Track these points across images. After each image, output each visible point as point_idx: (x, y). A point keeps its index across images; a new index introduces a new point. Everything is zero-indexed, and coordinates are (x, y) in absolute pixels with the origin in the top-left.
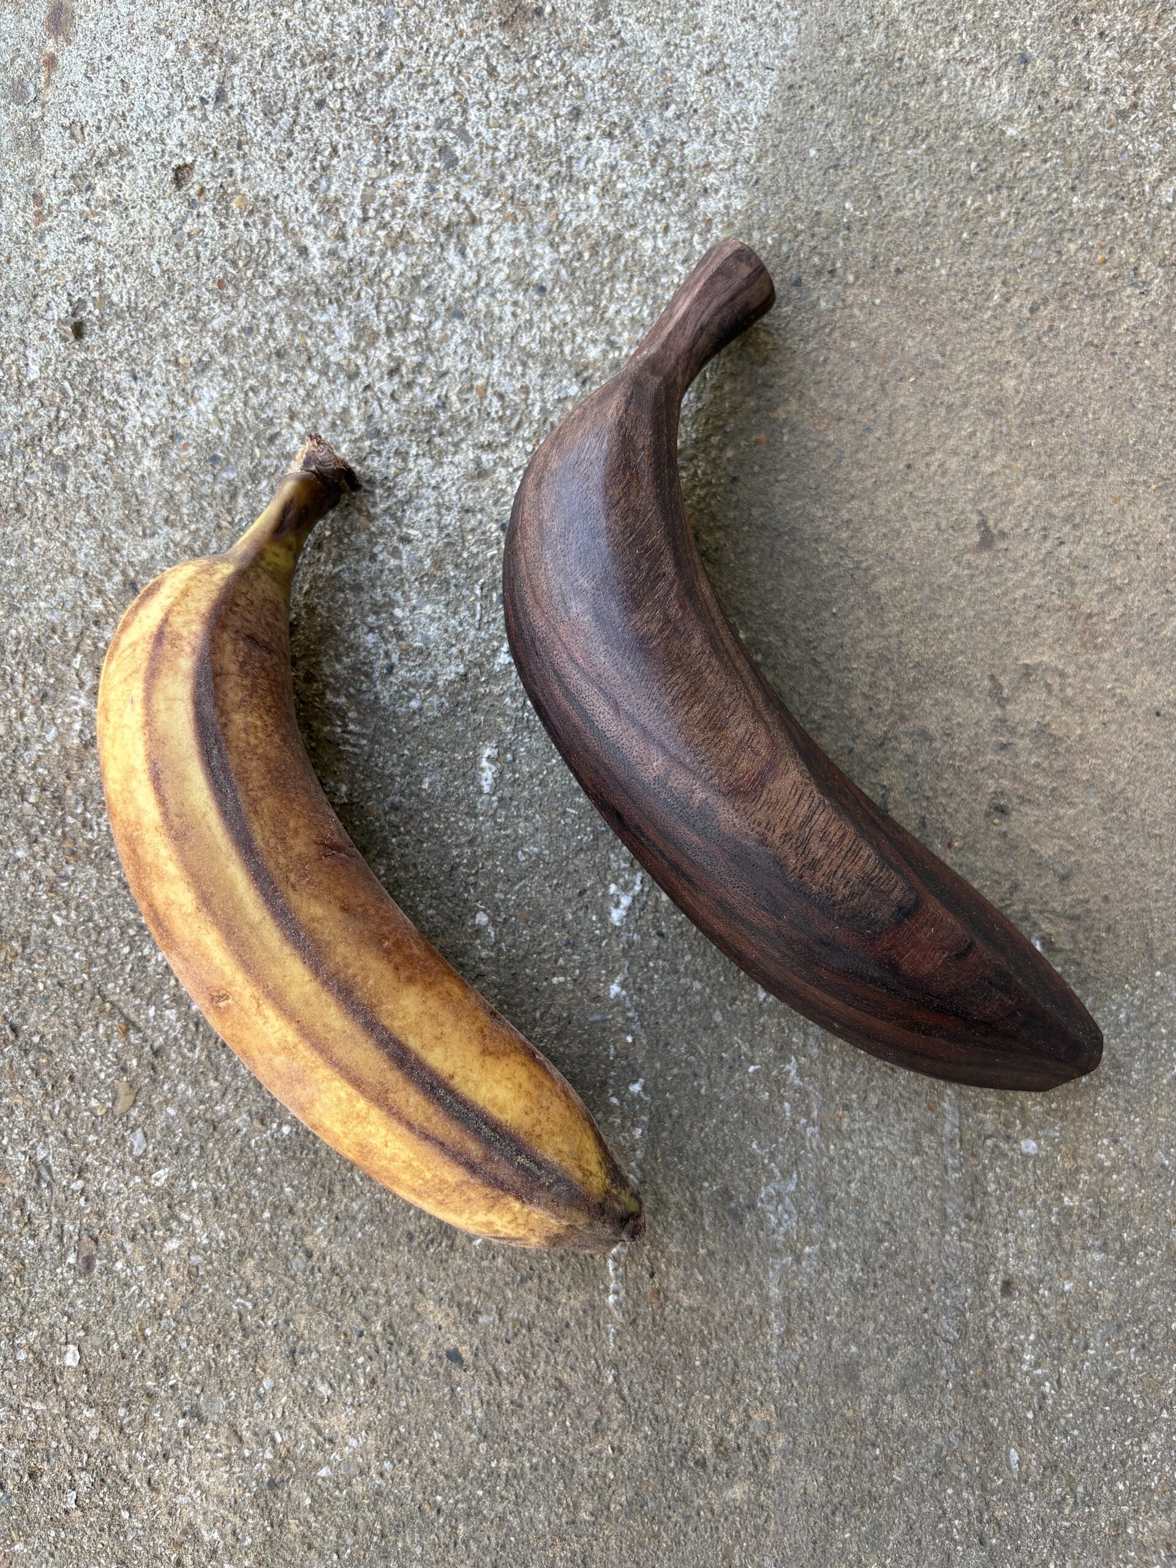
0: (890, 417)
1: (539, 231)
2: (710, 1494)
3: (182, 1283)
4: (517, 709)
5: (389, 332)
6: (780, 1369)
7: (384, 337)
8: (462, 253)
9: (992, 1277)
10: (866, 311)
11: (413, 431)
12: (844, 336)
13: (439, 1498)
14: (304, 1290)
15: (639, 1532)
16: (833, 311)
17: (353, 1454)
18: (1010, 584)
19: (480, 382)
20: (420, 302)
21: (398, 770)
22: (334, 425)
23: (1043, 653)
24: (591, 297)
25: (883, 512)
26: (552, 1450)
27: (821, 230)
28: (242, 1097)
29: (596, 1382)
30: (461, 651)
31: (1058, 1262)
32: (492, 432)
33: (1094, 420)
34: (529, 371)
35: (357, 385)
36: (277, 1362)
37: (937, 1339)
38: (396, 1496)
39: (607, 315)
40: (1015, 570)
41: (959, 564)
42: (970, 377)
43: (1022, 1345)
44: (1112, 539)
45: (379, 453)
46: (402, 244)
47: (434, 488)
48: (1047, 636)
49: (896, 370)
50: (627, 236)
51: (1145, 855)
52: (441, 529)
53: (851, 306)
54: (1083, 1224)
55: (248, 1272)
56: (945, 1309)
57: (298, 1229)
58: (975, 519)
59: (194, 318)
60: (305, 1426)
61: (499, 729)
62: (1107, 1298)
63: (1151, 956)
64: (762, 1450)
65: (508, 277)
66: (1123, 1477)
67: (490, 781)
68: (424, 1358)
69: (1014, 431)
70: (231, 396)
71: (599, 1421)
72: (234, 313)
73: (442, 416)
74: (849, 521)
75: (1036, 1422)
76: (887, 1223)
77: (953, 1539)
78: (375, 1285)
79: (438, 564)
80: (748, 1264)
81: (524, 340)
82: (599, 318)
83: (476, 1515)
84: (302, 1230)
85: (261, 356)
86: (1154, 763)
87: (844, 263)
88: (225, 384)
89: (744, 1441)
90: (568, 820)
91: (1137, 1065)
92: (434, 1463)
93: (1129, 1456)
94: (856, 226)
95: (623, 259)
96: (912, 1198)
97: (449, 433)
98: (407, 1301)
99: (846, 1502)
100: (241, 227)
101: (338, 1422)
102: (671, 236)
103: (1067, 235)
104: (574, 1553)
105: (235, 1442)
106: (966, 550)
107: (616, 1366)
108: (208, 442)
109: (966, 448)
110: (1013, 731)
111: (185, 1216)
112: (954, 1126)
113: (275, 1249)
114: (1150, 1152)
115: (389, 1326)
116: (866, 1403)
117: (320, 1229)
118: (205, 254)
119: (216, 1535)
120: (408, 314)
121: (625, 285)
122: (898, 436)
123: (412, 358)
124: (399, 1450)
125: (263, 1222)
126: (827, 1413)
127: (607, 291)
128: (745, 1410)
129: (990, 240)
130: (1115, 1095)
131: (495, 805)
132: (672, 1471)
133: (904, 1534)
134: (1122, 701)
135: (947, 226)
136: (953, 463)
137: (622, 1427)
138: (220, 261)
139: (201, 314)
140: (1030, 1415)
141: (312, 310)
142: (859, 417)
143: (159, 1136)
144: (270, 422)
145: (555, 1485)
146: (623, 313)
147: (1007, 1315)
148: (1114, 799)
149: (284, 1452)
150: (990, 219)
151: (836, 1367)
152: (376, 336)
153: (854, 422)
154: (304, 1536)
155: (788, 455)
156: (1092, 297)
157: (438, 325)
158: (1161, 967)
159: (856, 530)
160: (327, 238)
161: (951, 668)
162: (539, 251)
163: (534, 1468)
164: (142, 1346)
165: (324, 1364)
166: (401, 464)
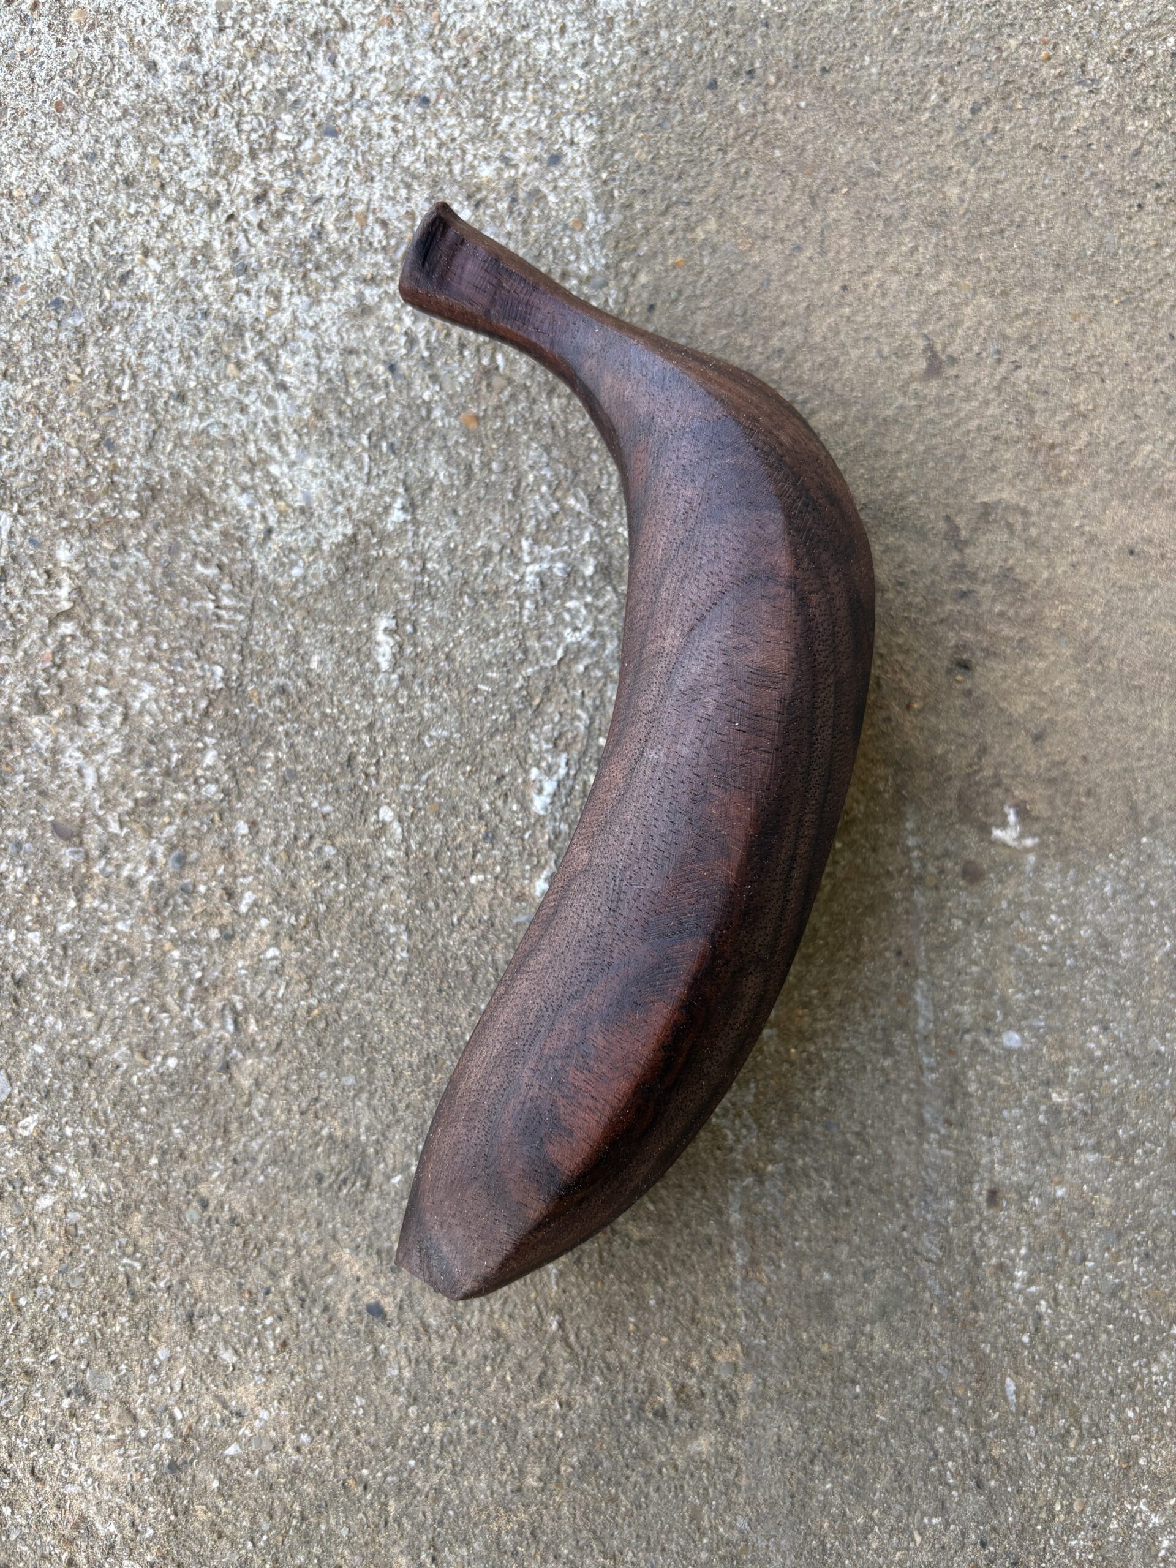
0: (822, 234)
1: (419, 36)
2: (673, 1448)
3: (59, 1245)
4: (415, 573)
5: (253, 155)
6: (745, 1303)
7: (247, 159)
8: (333, 63)
9: (976, 1187)
10: (791, 115)
11: (285, 266)
12: (766, 143)
13: (365, 1472)
14: (200, 1244)
15: (594, 1497)
16: (754, 116)
17: (265, 1427)
18: (962, 414)
19: (359, 208)
20: (287, 118)
21: (281, 648)
22: (194, 261)
23: (1002, 490)
24: (481, 108)
25: (818, 339)
26: (491, 1409)
27: (736, 28)
28: (121, 1028)
29: (538, 1329)
30: (349, 510)
31: (1048, 1166)
32: (376, 265)
33: (1048, 229)
34: (414, 195)
35: (220, 215)
36: (172, 1328)
37: (918, 1259)
38: (316, 1473)
39: (500, 128)
40: (967, 399)
41: (905, 394)
42: (908, 185)
43: (1012, 1259)
44: (1073, 361)
45: (248, 293)
46: (264, 54)
47: (312, 329)
48: (1007, 471)
49: (825, 181)
50: (518, 38)
51: (1125, 708)
52: (320, 374)
53: (774, 110)
54: (1074, 1122)
55: (135, 1228)
56: (926, 1225)
57: (190, 1177)
58: (921, 344)
59: (29, 145)
60: (208, 1400)
61: (396, 598)
62: (1105, 1202)
63: (1136, 821)
64: (729, 1395)
65: (386, 87)
66: (1133, 1403)
67: (389, 657)
68: (342, 1314)
69: (961, 245)
70: (74, 230)
71: (543, 1374)
72: (75, 138)
73: (318, 248)
74: (781, 351)
75: (1032, 1347)
76: (857, 1134)
77: (947, 1484)
78: (281, 1234)
79: (318, 414)
80: (704, 1188)
81: (407, 159)
82: (491, 132)
83: (409, 1487)
84: (196, 1177)
85: (106, 184)
86: (1130, 607)
87: (764, 62)
88: (66, 217)
89: (708, 1387)
90: (480, 699)
91: (1126, 943)
92: (358, 1433)
93: (1138, 1379)
94: (775, 23)
95: (515, 65)
96: (885, 1103)
97: (327, 268)
98: (319, 1250)
99: (826, 1448)
100: (81, 43)
101: (245, 1394)
102: (568, 38)
103: (1006, 31)
104: (522, 1525)
105: (128, 1421)
106: (912, 378)
107: (560, 1312)
108: (49, 284)
109: (908, 265)
110: (973, 576)
111: (59, 1169)
112: (928, 1021)
113: (165, 1200)
114: (1144, 1039)
115: (300, 1281)
116: (842, 1335)
117: (216, 1175)
118: (41, 75)
119: (112, 1528)
120: (274, 132)
121: (520, 94)
122: (832, 255)
123: (281, 183)
124: (318, 1421)
125: (150, 1169)
126: (799, 1349)
127: (499, 100)
128: (708, 1352)
129: (923, 36)
130: (1104, 977)
131: (395, 684)
132: (628, 1425)
133: (892, 1481)
134: (1092, 539)
135: (875, 21)
136: (894, 283)
137: (570, 1377)
138: (57, 81)
139: (37, 141)
140: (1026, 1339)
141: (163, 131)
142: (787, 236)
143: (25, 1078)
144: (120, 259)
145: (497, 1448)
146: (518, 125)
147: (994, 1228)
148: (1087, 649)
149: (185, 1431)
150: (922, 14)
151: (807, 1297)
152: (238, 158)
153: (782, 240)
154: (213, 1524)
155: (710, 279)
156: (1038, 96)
157: (308, 144)
158: (1148, 832)
159: (789, 360)
160: (179, 51)
161: (903, 509)
162: (421, 57)
163: (472, 1431)
164: (17, 1318)
165: (227, 1328)
166: (273, 304)
